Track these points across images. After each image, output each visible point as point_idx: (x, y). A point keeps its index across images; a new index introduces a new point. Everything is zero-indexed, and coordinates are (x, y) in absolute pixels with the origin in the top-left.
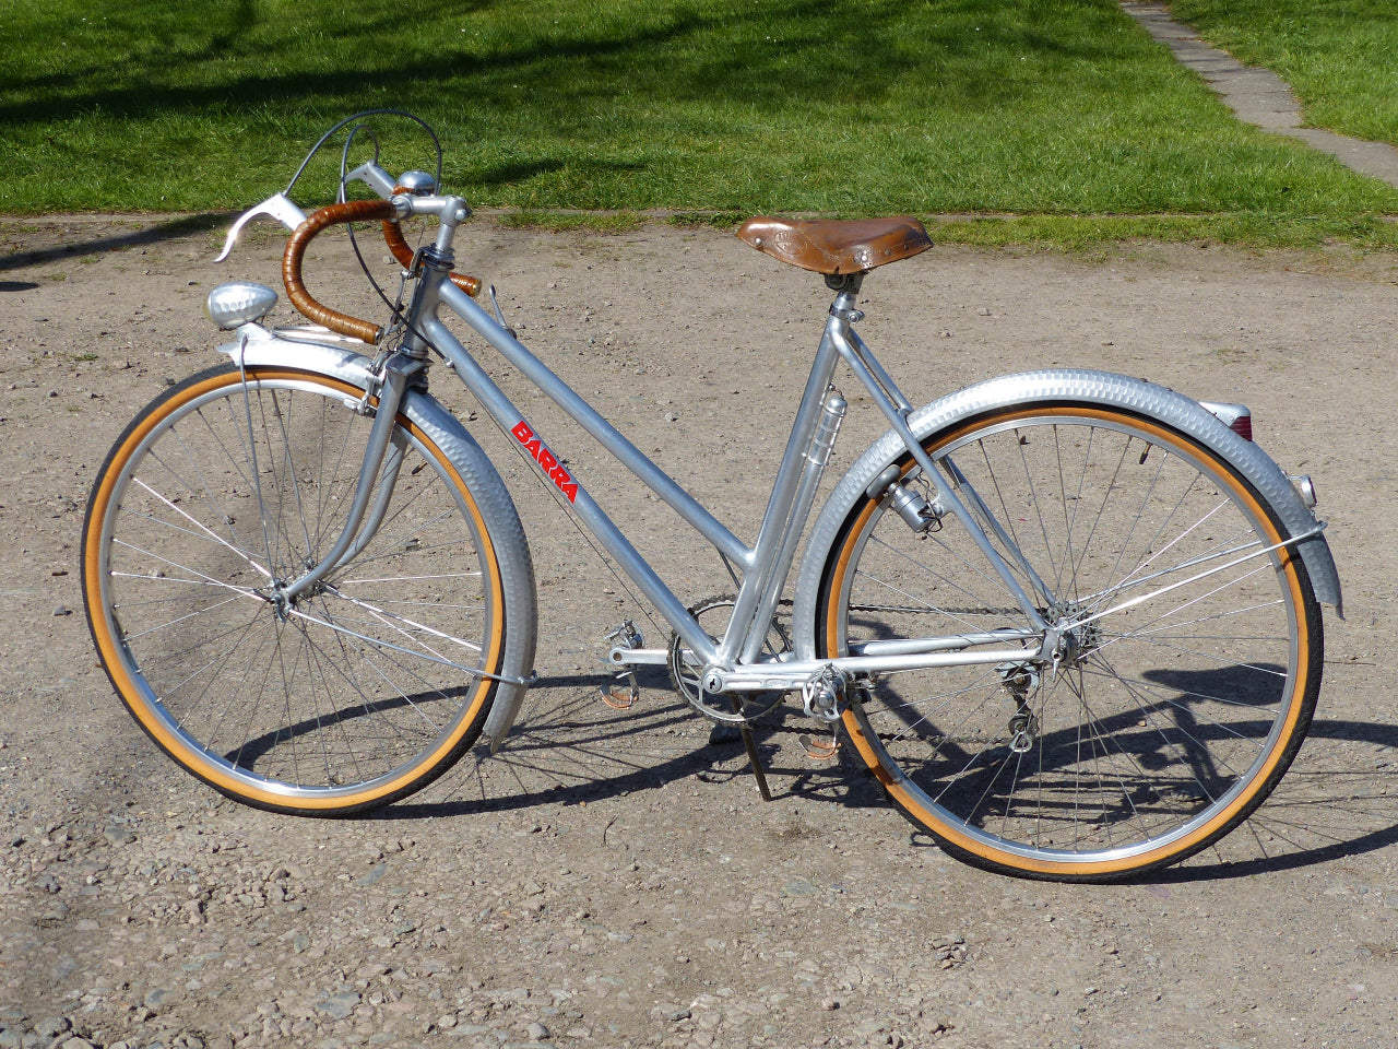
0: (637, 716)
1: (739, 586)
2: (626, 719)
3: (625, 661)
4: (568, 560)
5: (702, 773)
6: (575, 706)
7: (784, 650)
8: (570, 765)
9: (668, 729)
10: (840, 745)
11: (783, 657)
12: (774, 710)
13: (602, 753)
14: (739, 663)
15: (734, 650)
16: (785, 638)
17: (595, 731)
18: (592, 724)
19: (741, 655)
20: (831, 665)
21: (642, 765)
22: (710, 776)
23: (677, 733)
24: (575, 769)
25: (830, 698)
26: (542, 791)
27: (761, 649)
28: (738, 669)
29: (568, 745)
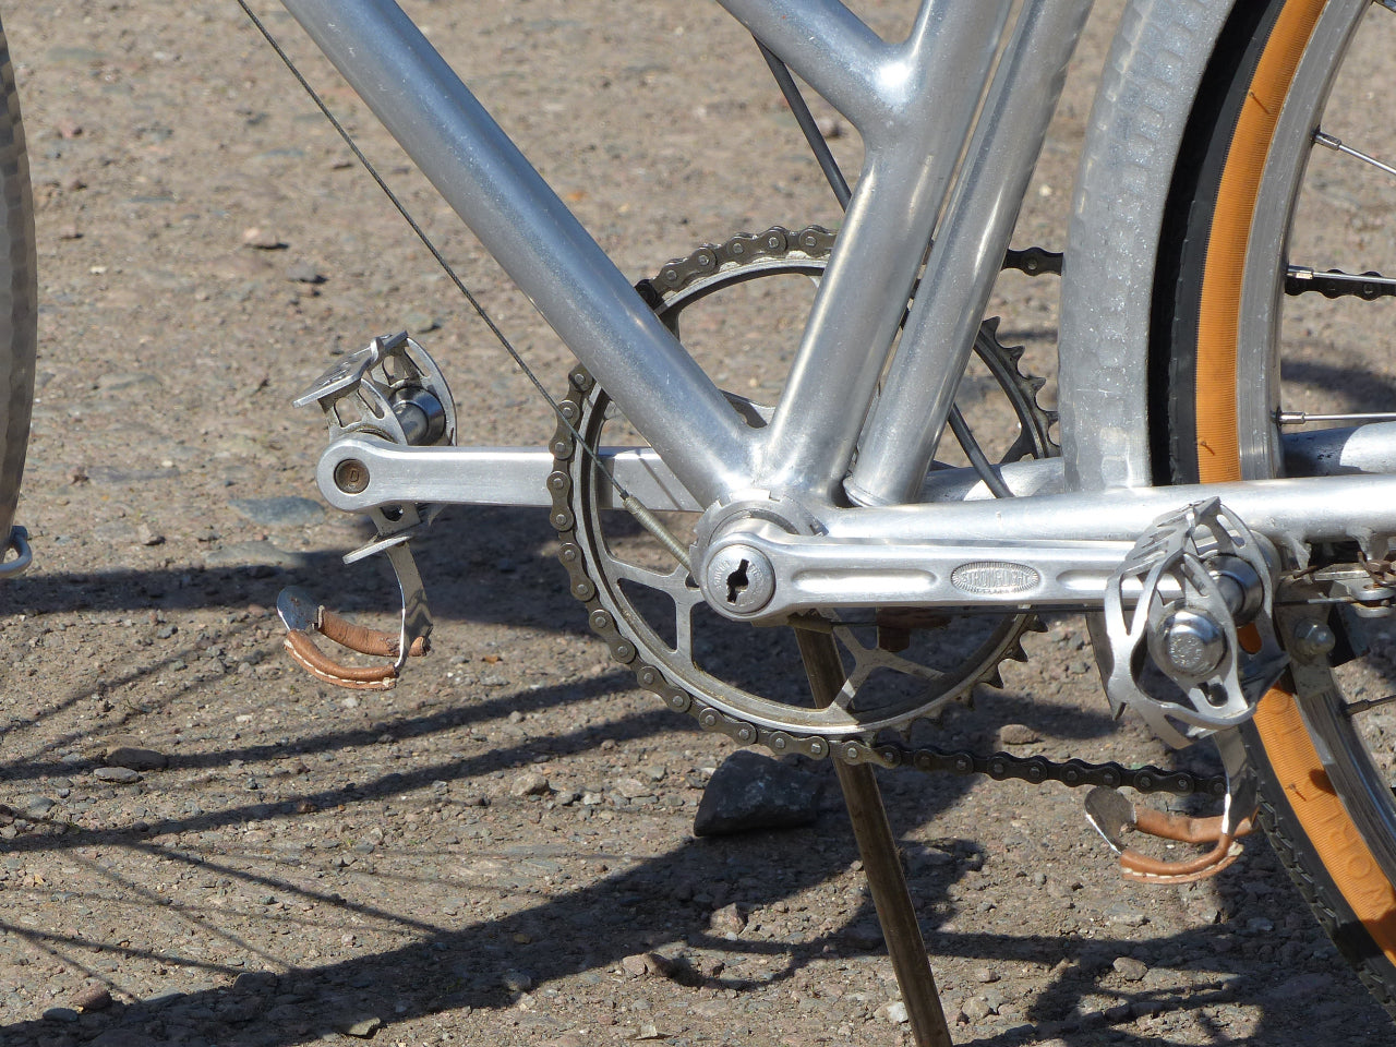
0: (400, 729)
1: (845, 196)
2: (359, 738)
3: (377, 493)
4: (93, 115)
5: (670, 951)
6: (149, 690)
7: (1023, 449)
8: (146, 915)
9: (528, 777)
10: (1245, 825)
11: (1017, 479)
12: (946, 710)
13: (267, 870)
14: (841, 499)
15: (823, 448)
16: (1023, 403)
17: (234, 786)
18: (224, 758)
19: (847, 472)
20: (1216, 507)
21: (431, 919)
22: (705, 961)
23: (565, 795)
24: (163, 931)
25: (1211, 636)
26: (34, 1015)
27: (930, 447)
28: (840, 525)
29: (133, 836)
